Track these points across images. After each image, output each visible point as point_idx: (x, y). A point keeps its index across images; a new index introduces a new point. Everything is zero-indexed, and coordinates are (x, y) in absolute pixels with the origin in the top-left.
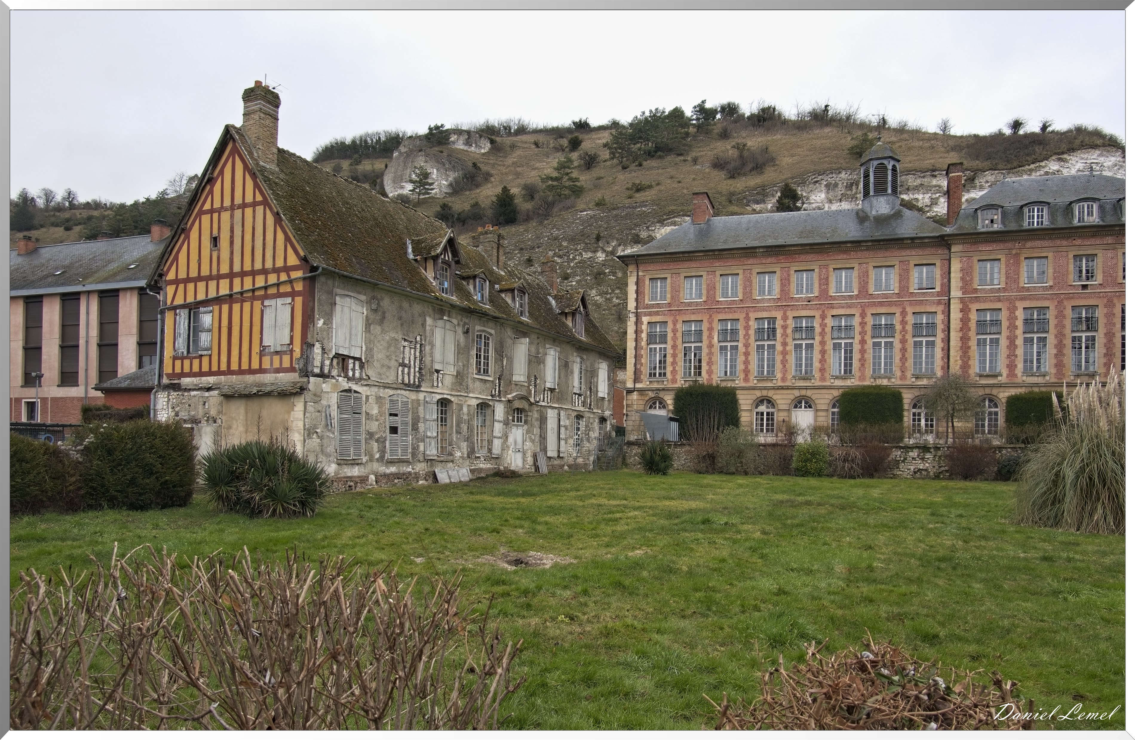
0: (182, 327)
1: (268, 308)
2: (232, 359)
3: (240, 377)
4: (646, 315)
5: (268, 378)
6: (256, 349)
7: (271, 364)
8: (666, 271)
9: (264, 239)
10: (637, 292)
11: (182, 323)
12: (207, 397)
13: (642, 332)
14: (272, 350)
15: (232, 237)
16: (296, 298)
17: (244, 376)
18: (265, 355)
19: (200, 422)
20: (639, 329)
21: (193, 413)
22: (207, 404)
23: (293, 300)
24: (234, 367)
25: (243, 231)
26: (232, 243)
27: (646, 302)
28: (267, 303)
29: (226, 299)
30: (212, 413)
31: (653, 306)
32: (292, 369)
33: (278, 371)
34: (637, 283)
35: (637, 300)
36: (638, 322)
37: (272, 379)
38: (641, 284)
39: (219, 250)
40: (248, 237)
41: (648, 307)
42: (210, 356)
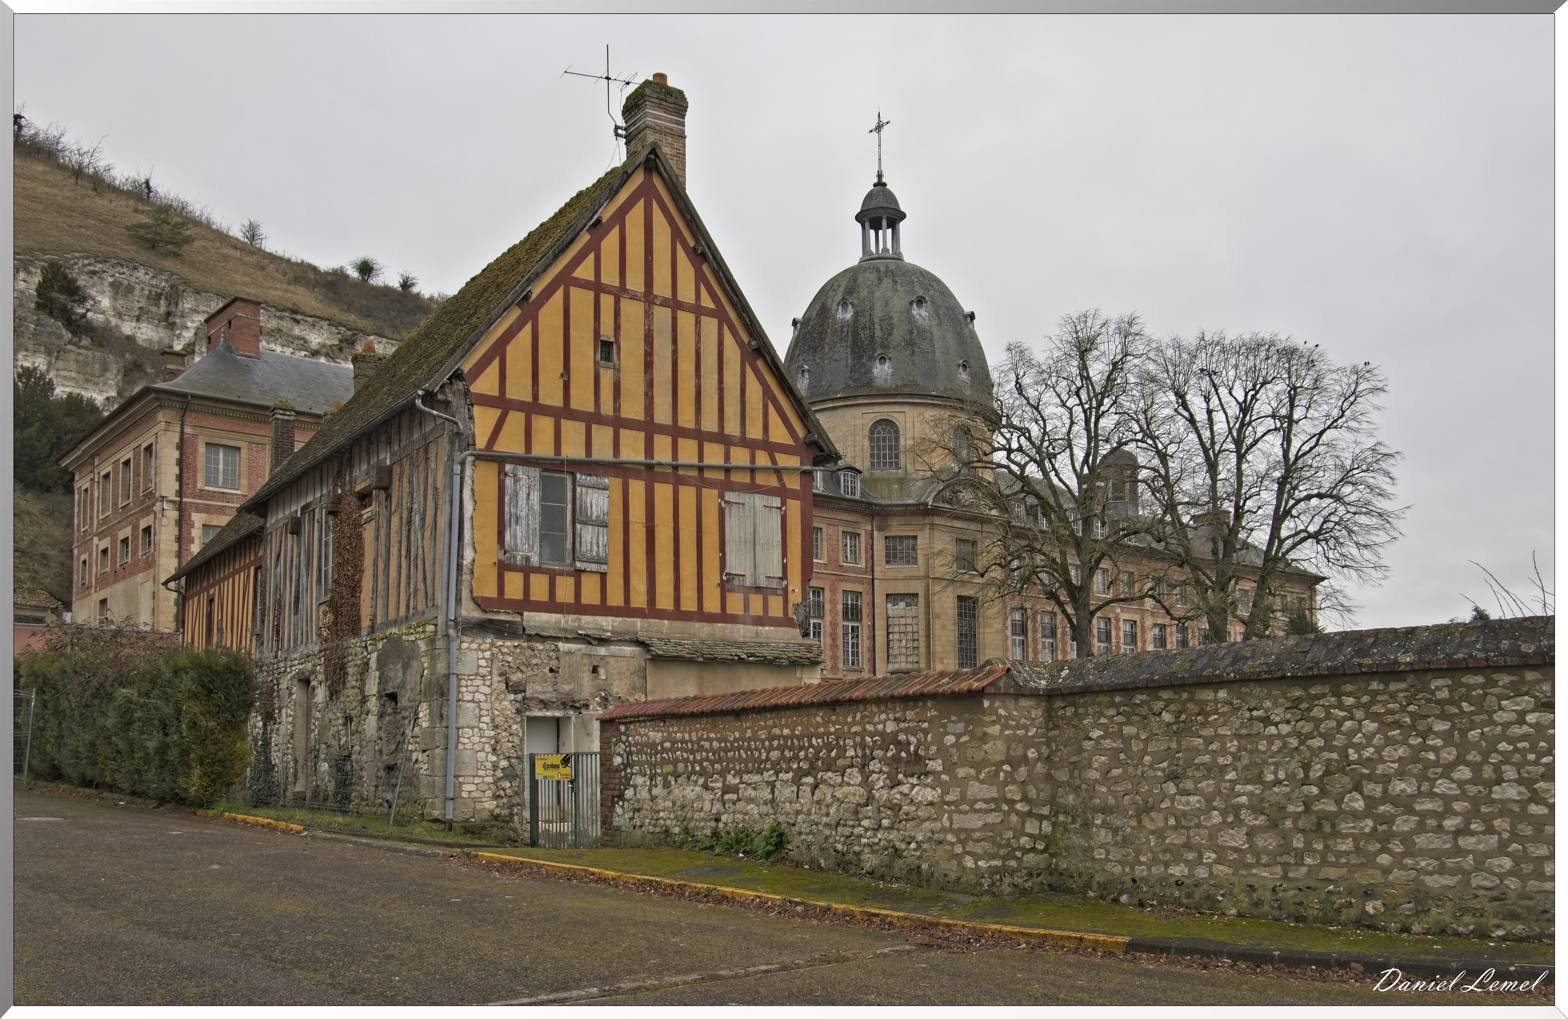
0: (522, 502)
1: (734, 508)
2: (659, 589)
3: (679, 625)
4: (199, 509)
5: (742, 632)
6: (712, 578)
7: (746, 607)
8: (239, 436)
9: (721, 381)
10: (180, 462)
11: (522, 495)
12: (603, 658)
13: (192, 541)
14: (748, 583)
15: (649, 356)
16: (789, 502)
17: (688, 624)
18: (732, 591)
19: (586, 706)
20: (184, 535)
21: (567, 688)
22: (602, 671)
23: (784, 503)
24: (665, 602)
25: (675, 352)
26: (649, 365)
27: (200, 485)
28: (730, 496)
29: (639, 471)
30: (615, 689)
31: (213, 496)
32: (785, 622)
33: (759, 621)
34: (181, 447)
35: (180, 478)
36: (182, 522)
37: (748, 635)
38: (188, 451)
39: (617, 370)
40: (686, 366)
41: (202, 494)
42: (603, 575)
